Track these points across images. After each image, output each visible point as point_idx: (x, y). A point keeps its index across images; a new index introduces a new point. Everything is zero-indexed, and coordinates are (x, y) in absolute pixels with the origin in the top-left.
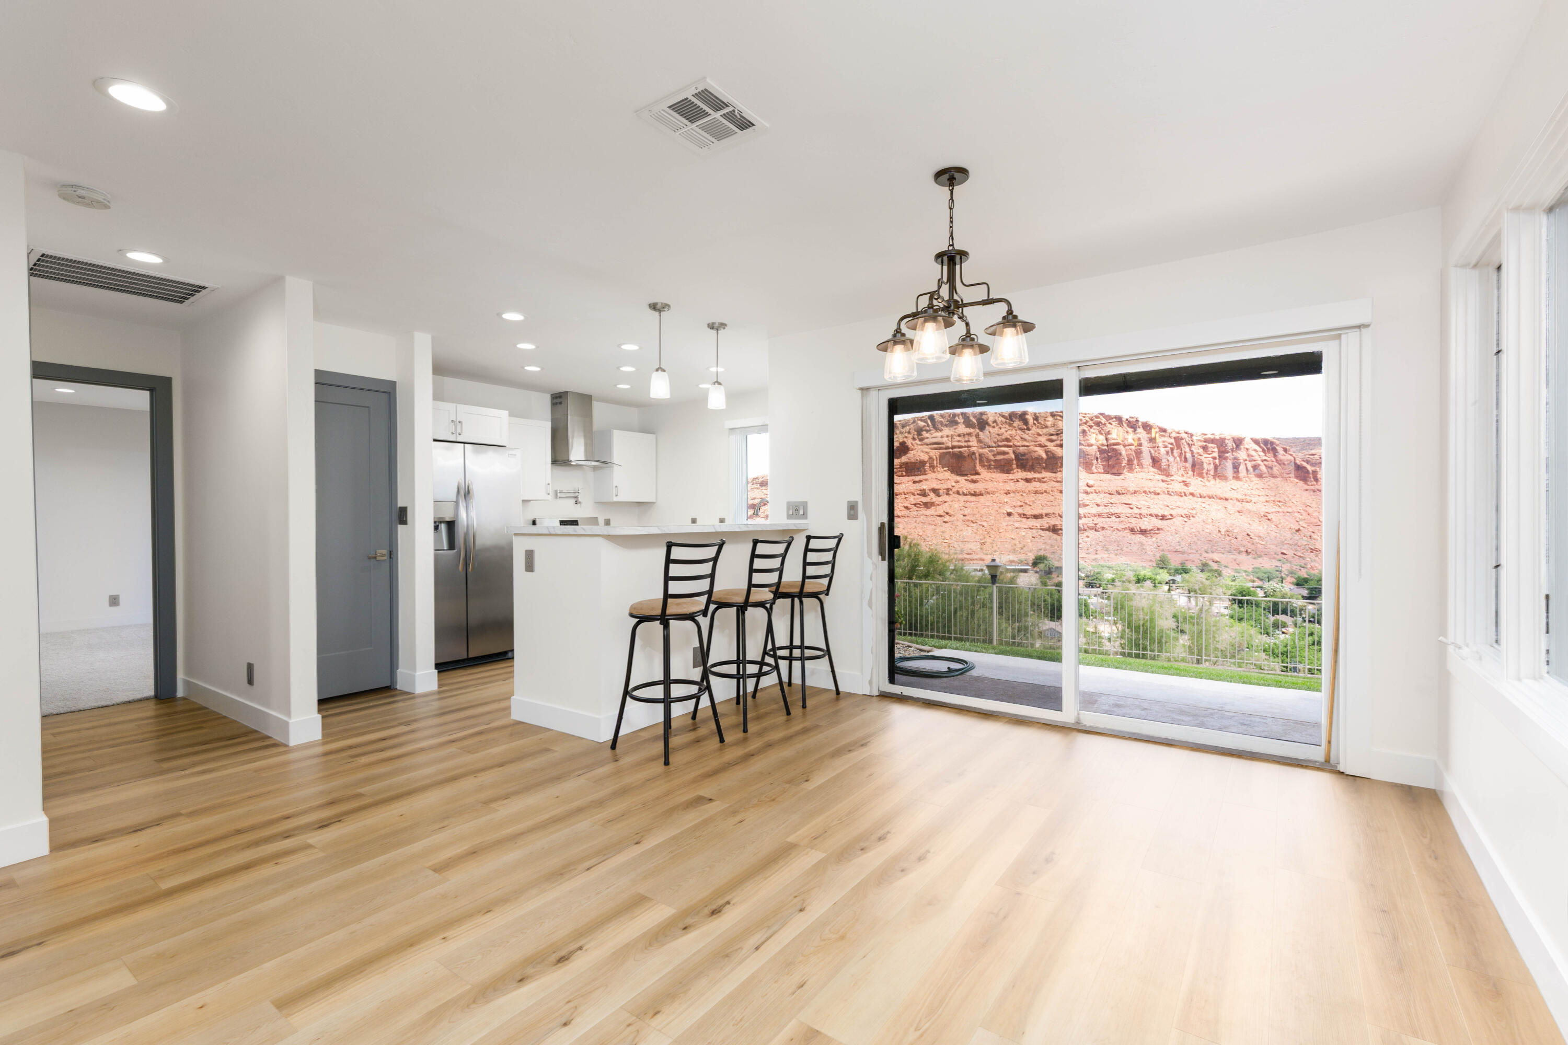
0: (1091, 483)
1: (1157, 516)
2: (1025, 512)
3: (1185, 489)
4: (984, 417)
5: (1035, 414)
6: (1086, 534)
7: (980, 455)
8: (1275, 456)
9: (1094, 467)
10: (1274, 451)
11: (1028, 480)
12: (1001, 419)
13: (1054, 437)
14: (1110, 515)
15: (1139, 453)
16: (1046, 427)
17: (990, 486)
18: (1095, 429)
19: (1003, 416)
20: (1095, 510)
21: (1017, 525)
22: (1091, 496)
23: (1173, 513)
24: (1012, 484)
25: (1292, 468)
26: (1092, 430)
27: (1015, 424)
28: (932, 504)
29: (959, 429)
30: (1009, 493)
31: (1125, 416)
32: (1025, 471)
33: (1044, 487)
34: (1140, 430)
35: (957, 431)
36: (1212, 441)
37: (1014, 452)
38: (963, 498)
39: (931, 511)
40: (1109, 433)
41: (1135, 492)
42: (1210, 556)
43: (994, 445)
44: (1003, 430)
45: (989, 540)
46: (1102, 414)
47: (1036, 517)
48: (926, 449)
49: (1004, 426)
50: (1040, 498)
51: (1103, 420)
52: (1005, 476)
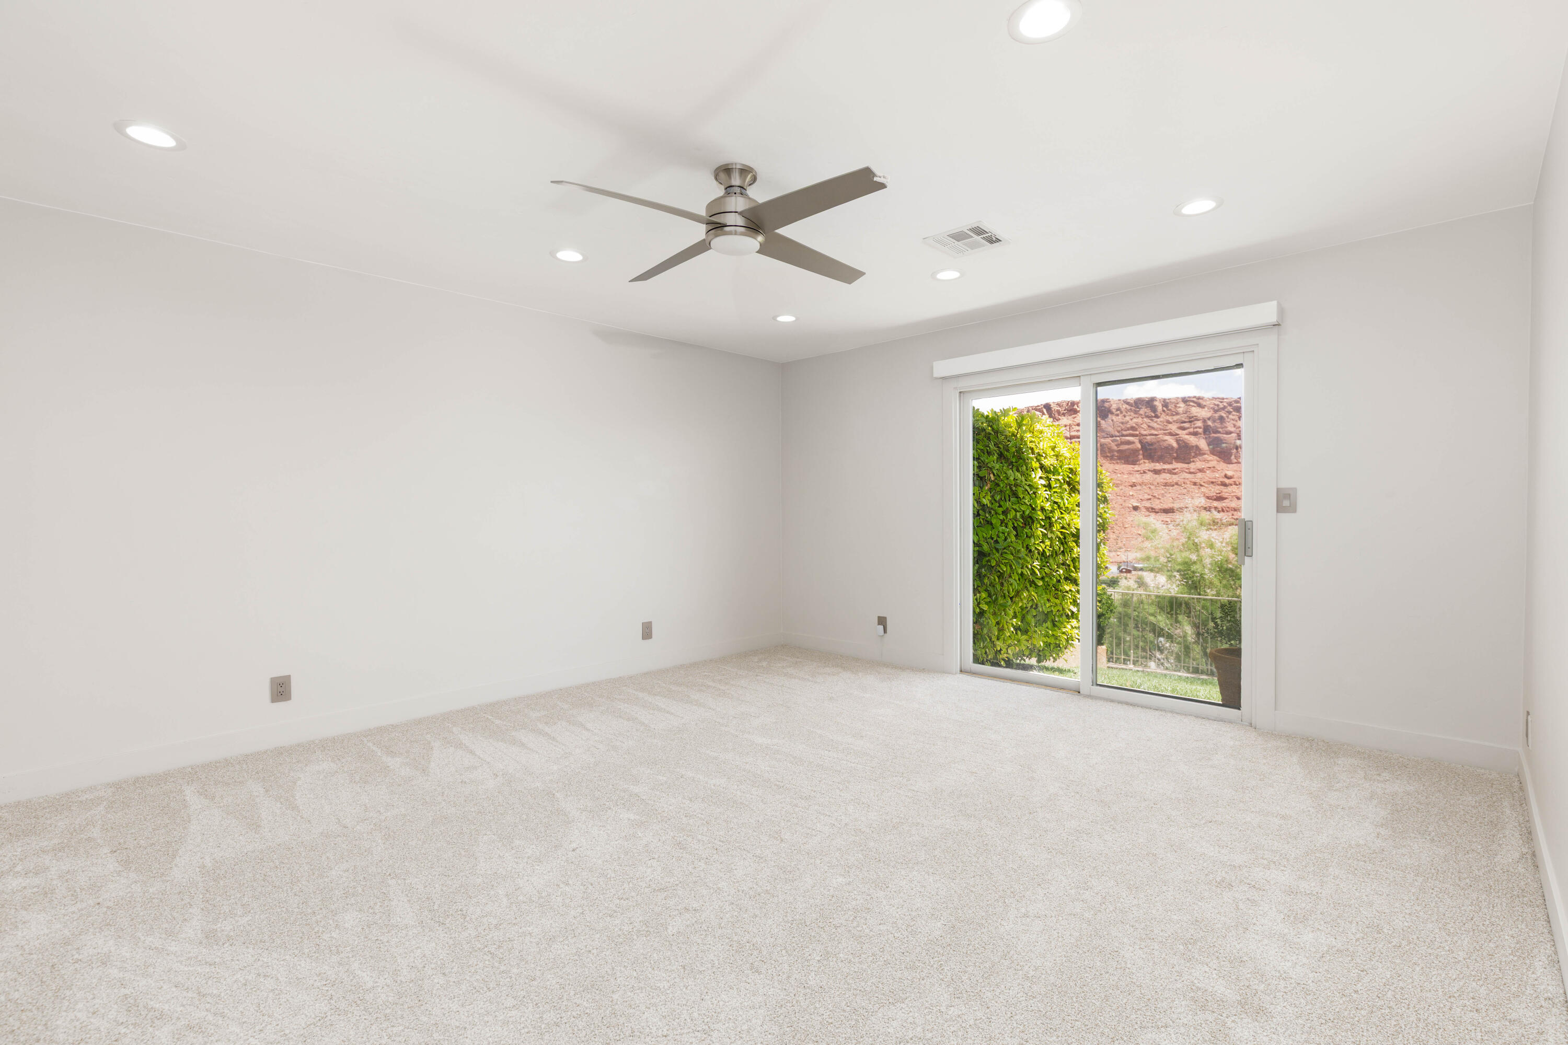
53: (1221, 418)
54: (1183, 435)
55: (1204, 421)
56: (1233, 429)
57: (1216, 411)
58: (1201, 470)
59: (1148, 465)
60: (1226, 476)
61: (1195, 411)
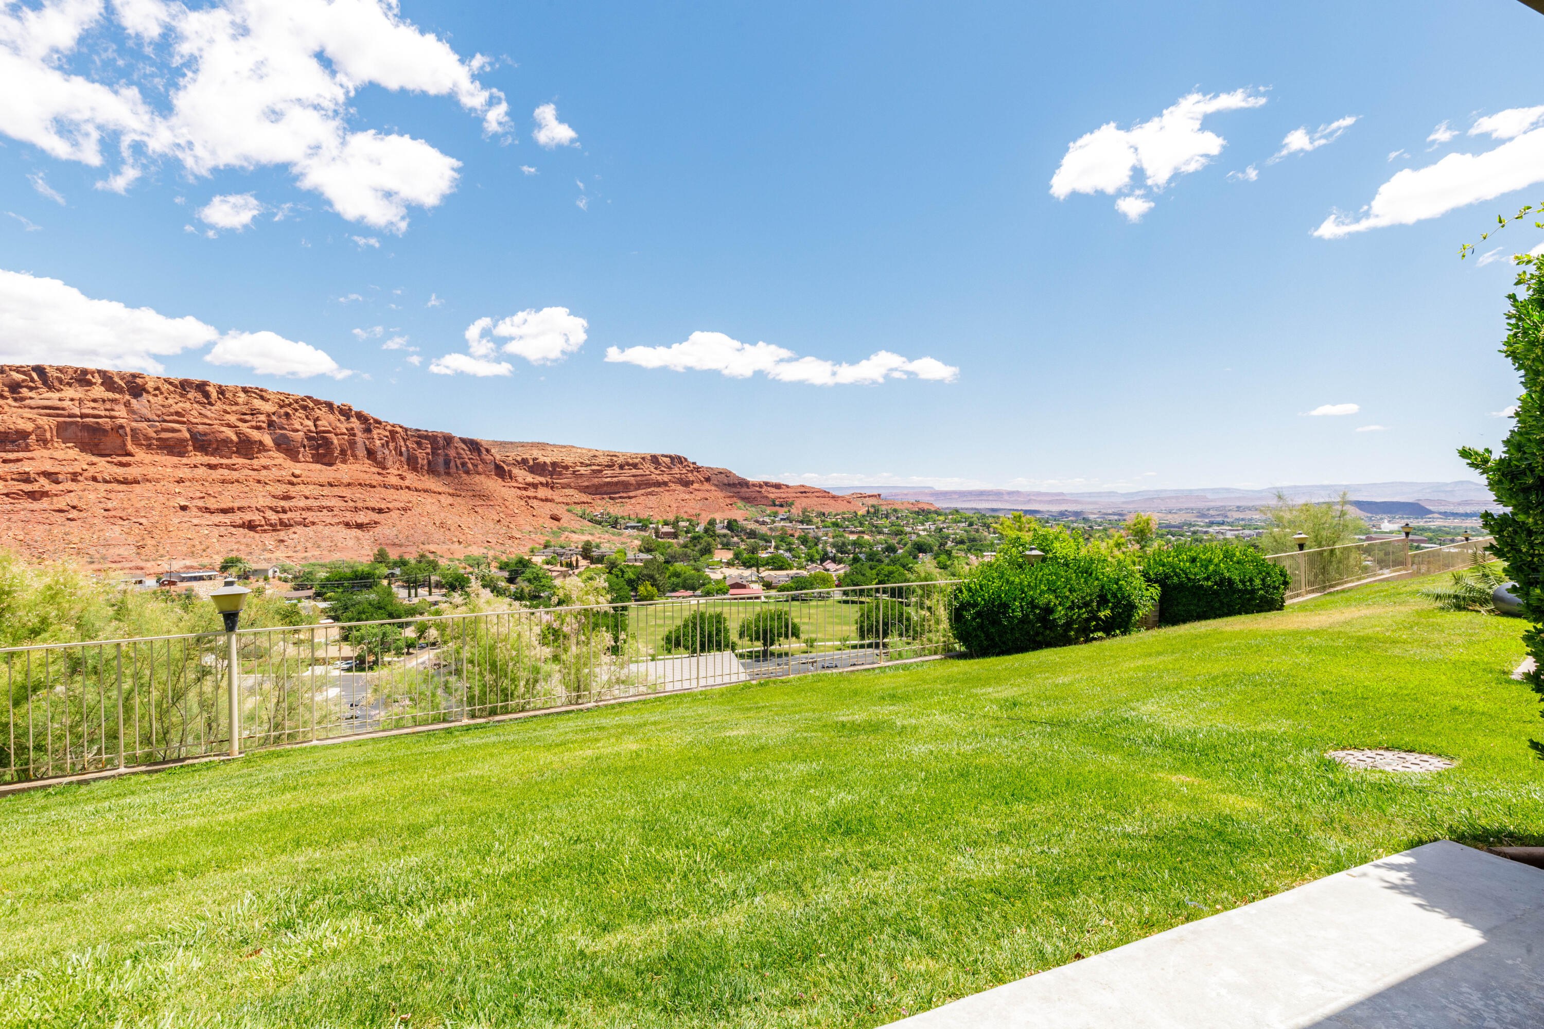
0: (297, 472)
1: (373, 509)
2: (208, 506)
3: (401, 482)
4: (139, 381)
5: (220, 387)
6: (293, 529)
7: (132, 430)
8: (479, 456)
9: (300, 456)
10: (479, 452)
11: (211, 467)
12: (167, 386)
13: (248, 417)
14: (321, 509)
15: (352, 444)
16: (237, 404)
17: (151, 472)
18: (301, 413)
19: (171, 383)
20: (302, 503)
21: (195, 521)
22: (297, 488)
23: (390, 506)
24: (187, 470)
25: (493, 467)
26: (297, 414)
27: (189, 396)
28: (45, 494)
29: (94, 391)
30: (183, 482)
31: (337, 403)
32: (207, 455)
33: (235, 475)
34: (354, 420)
35: (89, 393)
36: (426, 437)
37: (189, 430)
38: (102, 487)
39: (45, 503)
40: (317, 419)
41: (349, 484)
42: (427, 547)
43: (157, 419)
44: (170, 401)
45: (150, 542)
46: (309, 398)
47: (224, 511)
48: (27, 413)
49: (172, 396)
50: (229, 488)
51: (311, 405)
52: (175, 460)
53: (287, 415)
54: (244, 427)
55: (268, 415)
56: (300, 427)
57: (281, 407)
58: (265, 468)
59: (200, 458)
60: (293, 475)
61: (257, 403)
